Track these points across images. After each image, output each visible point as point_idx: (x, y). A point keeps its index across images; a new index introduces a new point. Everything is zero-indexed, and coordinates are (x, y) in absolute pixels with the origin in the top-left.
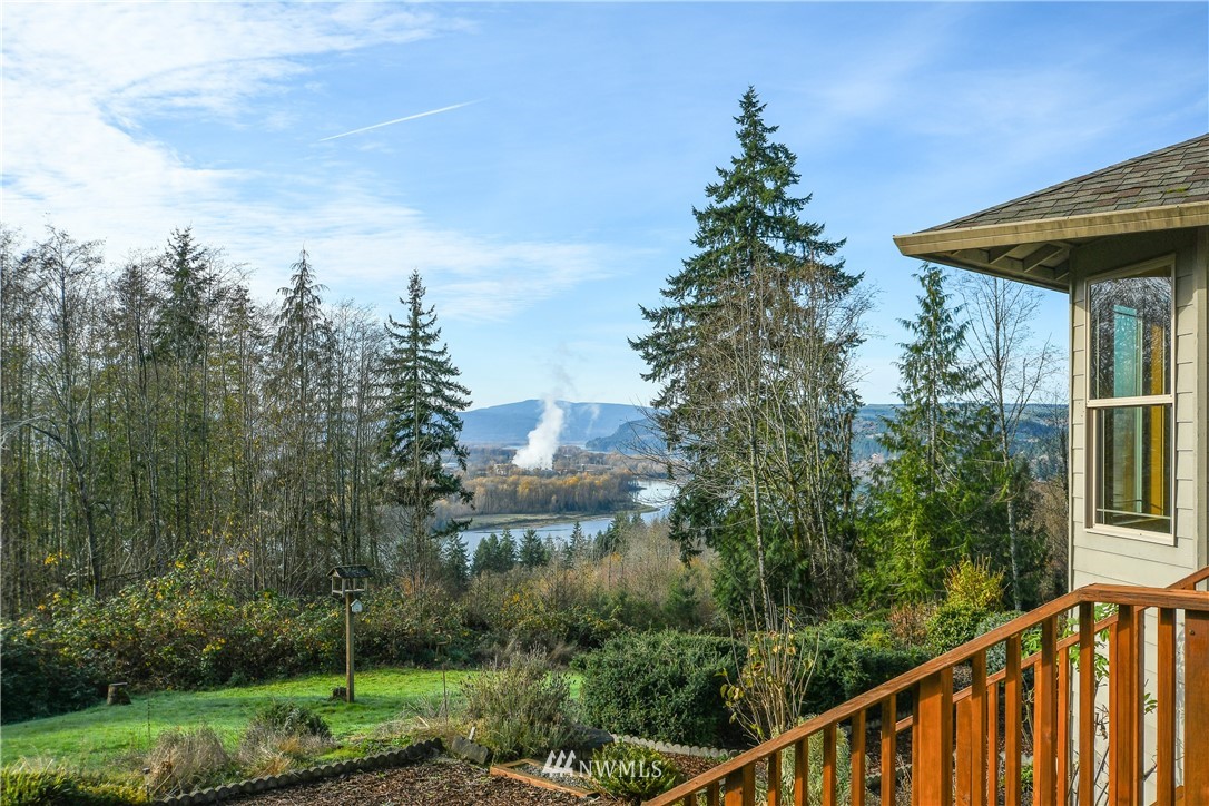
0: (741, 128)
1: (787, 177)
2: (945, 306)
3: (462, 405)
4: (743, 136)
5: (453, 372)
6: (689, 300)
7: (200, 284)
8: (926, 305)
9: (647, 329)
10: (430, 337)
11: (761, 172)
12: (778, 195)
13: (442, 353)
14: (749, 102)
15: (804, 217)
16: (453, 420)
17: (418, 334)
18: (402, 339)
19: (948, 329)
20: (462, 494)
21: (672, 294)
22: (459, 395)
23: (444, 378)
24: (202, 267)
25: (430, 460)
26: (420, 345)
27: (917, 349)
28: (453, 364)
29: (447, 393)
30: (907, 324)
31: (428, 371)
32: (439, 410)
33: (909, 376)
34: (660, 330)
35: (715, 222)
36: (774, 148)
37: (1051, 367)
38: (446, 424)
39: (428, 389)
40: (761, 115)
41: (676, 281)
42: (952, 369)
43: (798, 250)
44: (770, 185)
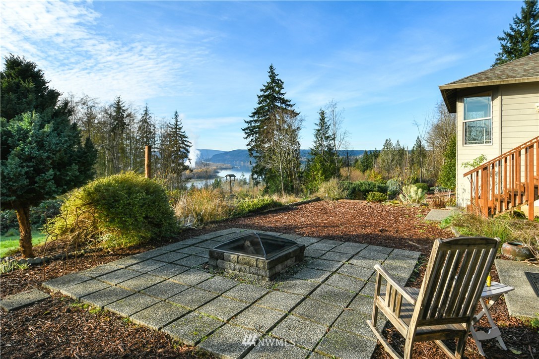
0: (269, 74)
1: (281, 87)
2: (325, 120)
3: (189, 146)
4: (270, 76)
5: (187, 138)
6: (256, 118)
7: (124, 111)
8: (321, 119)
9: (246, 126)
10: (181, 128)
11: (274, 86)
12: (279, 92)
13: (184, 132)
14: (271, 68)
15: (286, 97)
16: (187, 150)
17: (177, 127)
18: (172, 128)
19: (326, 126)
20: (190, 170)
21: (251, 117)
22: (189, 144)
23: (185, 139)
24: (124, 107)
25: (181, 161)
26: (178, 130)
27: (319, 130)
28: (186, 135)
29: (186, 143)
30: (316, 124)
31: (180, 137)
32: (183, 148)
33: (317, 137)
34: (249, 126)
35: (263, 99)
36: (278, 80)
37: (346, 136)
38: (185, 151)
39: (180, 142)
40: (274, 71)
41: (253, 113)
42: (327, 135)
43: (284, 106)
44: (277, 89)
